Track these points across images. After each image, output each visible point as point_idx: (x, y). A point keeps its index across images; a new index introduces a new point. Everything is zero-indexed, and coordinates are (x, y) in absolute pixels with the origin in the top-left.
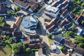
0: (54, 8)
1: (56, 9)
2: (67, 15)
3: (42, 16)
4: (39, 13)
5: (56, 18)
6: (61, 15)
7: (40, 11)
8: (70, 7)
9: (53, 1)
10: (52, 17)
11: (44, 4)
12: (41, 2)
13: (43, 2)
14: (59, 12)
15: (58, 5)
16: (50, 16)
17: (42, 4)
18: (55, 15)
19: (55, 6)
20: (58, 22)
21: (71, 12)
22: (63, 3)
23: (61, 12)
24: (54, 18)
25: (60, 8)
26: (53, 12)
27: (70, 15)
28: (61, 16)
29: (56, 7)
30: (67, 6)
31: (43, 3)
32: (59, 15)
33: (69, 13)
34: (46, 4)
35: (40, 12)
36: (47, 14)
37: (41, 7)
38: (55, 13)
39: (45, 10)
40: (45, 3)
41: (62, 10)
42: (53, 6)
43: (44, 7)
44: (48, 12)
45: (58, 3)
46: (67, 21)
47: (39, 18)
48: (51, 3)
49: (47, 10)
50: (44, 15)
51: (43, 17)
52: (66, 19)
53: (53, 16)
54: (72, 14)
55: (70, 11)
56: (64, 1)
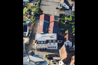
1: (53, 35)
8: (62, 29)
9: (29, 31)
23: (61, 38)
38: (57, 41)
48: (30, 34)
56: (50, 23)
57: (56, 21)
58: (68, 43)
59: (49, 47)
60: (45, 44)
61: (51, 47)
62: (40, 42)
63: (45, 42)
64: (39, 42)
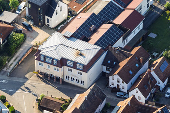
0: (79, 44)
1: (89, 49)
2: (142, 75)
3: (23, 84)
4: (12, 74)
5: (92, 91)
6: (112, 74)
7: (12, 63)
8: (153, 36)
9: (72, 14)
10: (71, 89)
11: (28, 28)
12: (15, 21)
13: (25, 22)
14: (104, 64)
15: (95, 31)
16: (64, 83)
17: (20, 32)
18: (87, 79)
19: (83, 34)
20: (101, 107)
21: (159, 61)
22: (119, 21)
23: (111, 63)
24: (81, 91)
25: (105, 43)
26: (75, 65)
27: (153, 73)
28: (115, 80)
29: (87, 40)
30: (137, 30)
31: (24, 25)
32: (103, 79)
33: (151, 66)
34: (40, 27)
35: (14, 70)
36: (49, 73)
37: (19, 46)
38: (86, 69)
39: (38, 59)
40: (36, 25)
41: (115, 50)
42: (75, 36)
43: (33, 43)
44: (52, 64)
45: (95, 22)
46: (143, 100)
47: (11, 94)
48: (65, 24)
49: (45, 57)
50: (32, 81)
51: (31, 89)
52: (137, 94)
53: (74, 83)
54: (163, 69)
55: (155, 54)
56: (124, 10)
57: (160, 7)
58: (118, 82)
59: (67, 78)
60: (57, 68)
61: (72, 79)
62: (44, 59)
63: (55, 62)
64: (42, 58)
